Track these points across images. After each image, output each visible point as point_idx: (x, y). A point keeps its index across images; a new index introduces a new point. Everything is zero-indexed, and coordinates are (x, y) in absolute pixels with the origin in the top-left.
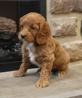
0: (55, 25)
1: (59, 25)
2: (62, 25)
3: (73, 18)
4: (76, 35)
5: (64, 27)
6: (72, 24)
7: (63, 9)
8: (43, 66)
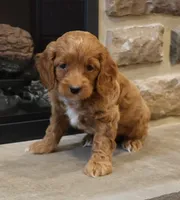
0: (118, 41)
1: (125, 41)
2: (131, 40)
3: (154, 25)
4: (159, 62)
5: (135, 46)
6: (153, 39)
7: (134, 5)
8: (98, 131)
